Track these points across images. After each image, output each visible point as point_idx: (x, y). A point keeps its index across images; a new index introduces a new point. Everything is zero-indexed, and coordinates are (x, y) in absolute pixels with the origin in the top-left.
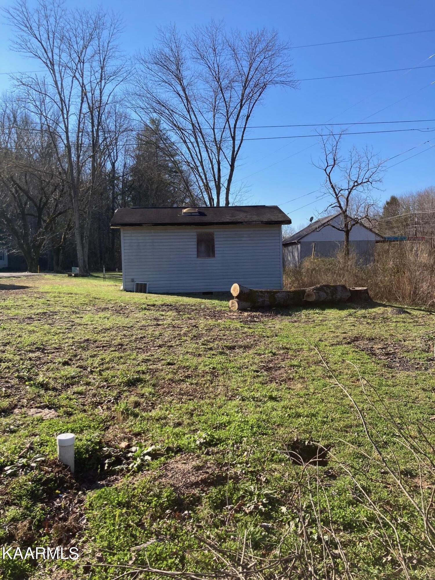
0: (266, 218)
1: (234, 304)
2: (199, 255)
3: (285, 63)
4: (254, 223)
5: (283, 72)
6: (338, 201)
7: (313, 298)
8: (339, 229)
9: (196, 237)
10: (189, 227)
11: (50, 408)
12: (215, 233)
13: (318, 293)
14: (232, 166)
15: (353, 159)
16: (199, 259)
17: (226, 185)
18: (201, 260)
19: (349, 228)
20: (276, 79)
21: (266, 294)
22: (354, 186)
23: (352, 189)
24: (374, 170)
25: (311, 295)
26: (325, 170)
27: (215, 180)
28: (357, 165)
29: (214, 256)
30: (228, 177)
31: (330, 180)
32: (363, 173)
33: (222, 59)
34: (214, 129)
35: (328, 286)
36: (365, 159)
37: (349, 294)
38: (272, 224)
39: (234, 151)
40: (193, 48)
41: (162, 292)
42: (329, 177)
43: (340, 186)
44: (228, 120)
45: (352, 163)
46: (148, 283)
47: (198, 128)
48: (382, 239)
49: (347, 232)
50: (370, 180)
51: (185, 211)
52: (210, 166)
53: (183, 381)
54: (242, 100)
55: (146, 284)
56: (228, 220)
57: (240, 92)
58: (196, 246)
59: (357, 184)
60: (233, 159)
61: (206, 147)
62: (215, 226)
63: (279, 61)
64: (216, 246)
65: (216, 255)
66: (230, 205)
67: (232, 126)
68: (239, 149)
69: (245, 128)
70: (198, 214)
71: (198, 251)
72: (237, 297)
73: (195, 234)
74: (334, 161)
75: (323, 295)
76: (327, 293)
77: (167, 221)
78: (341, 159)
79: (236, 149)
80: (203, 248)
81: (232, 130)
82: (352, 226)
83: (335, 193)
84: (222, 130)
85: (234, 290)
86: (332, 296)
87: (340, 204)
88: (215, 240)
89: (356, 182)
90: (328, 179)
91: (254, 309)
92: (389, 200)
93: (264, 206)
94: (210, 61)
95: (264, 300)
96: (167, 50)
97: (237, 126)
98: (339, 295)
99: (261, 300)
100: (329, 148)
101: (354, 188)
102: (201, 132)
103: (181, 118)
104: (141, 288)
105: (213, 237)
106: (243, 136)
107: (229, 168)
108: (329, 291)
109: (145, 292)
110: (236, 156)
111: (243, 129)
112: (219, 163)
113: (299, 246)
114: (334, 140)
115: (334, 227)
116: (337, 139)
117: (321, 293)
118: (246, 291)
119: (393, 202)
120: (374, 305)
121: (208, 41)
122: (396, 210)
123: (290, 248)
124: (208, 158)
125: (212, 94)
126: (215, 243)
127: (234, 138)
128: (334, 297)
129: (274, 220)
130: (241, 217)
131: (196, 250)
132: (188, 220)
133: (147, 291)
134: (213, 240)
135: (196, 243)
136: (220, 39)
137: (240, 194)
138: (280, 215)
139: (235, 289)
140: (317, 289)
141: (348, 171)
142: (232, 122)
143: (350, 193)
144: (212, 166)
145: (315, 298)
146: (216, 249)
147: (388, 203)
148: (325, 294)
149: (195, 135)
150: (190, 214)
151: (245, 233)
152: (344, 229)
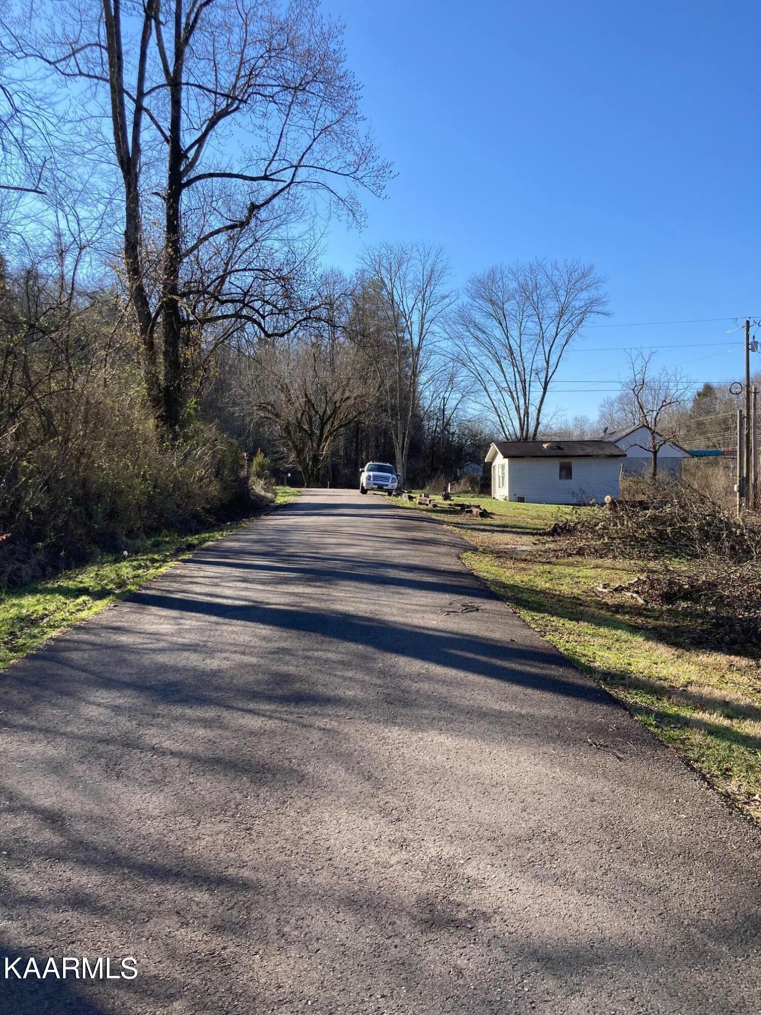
2: (560, 478)
4: (601, 456)
8: (646, 450)
10: (555, 458)
12: (572, 463)
14: (545, 389)
16: (560, 480)
18: (563, 481)
19: (656, 449)
22: (663, 406)
26: (633, 390)
29: (571, 478)
30: (540, 399)
31: (638, 400)
38: (613, 457)
39: (547, 377)
42: (638, 397)
46: (525, 496)
49: (655, 453)
60: (546, 383)
62: (573, 458)
64: (572, 471)
65: (573, 478)
68: (553, 373)
73: (559, 463)
80: (564, 473)
87: (647, 423)
88: (572, 467)
89: (665, 401)
90: (636, 399)
92: (700, 391)
97: (552, 351)
106: (558, 362)
107: (542, 390)
110: (550, 379)
111: (558, 356)
115: (641, 447)
116: (646, 362)
119: (707, 393)
122: (711, 405)
127: (547, 362)
129: (614, 454)
130: (589, 451)
131: (559, 474)
135: (559, 470)
138: (617, 449)
139: (608, 499)
146: (573, 474)
147: (699, 394)
151: (593, 463)
152: (651, 449)
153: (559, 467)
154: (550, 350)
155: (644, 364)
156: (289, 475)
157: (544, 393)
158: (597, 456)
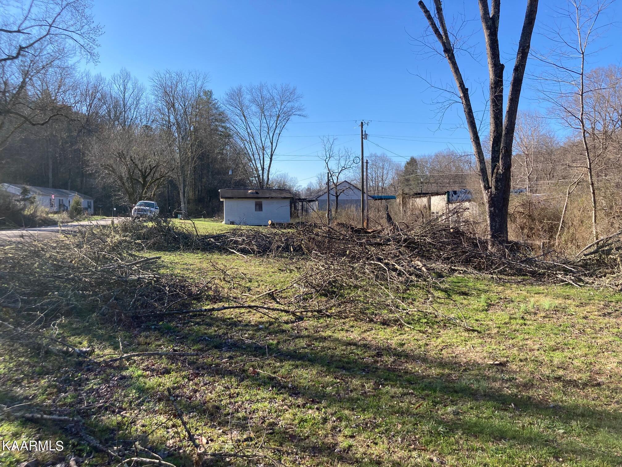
0: (283, 196)
2: (256, 210)
4: (279, 198)
10: (252, 199)
14: (271, 159)
16: (256, 212)
17: (267, 169)
26: (325, 161)
27: (261, 166)
29: (262, 210)
30: (268, 165)
42: (327, 165)
43: (334, 170)
44: (268, 133)
46: (235, 221)
49: (337, 197)
51: (250, 191)
56: (268, 197)
60: (272, 155)
62: (263, 199)
64: (263, 206)
67: (271, 137)
68: (275, 150)
70: (255, 193)
73: (254, 202)
74: (330, 156)
77: (243, 196)
79: (273, 150)
80: (258, 207)
84: (265, 137)
92: (408, 161)
97: (274, 138)
104: (232, 223)
105: (262, 203)
106: (277, 143)
112: (263, 154)
113: (317, 202)
116: (331, 144)
119: (413, 162)
123: (312, 203)
127: (272, 144)
129: (286, 197)
130: (273, 195)
131: (255, 208)
132: (251, 196)
135: (255, 205)
138: (289, 194)
139: (270, 222)
143: (339, 174)
147: (408, 163)
150: (252, 193)
151: (275, 202)
152: (335, 195)
156: (115, 209)
157: (271, 161)
158: (276, 198)
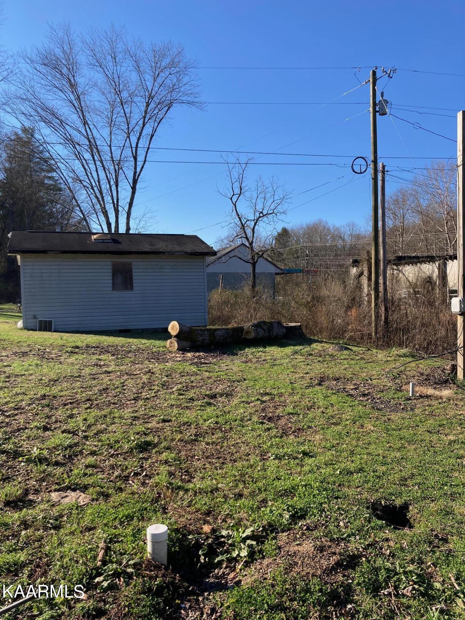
0: (189, 248)
1: (172, 344)
2: (114, 288)
3: (193, 83)
4: (178, 253)
5: (190, 92)
6: (245, 232)
7: (252, 335)
8: (245, 261)
9: (111, 267)
10: (103, 255)
11: (74, 490)
12: (134, 263)
13: (256, 330)
14: (134, 189)
15: (259, 189)
16: (114, 292)
17: (126, 208)
18: (117, 293)
19: (255, 260)
20: (182, 98)
21: (206, 332)
22: (260, 217)
23: (258, 220)
24: (279, 201)
25: (250, 332)
26: (231, 199)
27: (113, 202)
28: (262, 195)
29: (132, 288)
31: (236, 210)
32: (268, 204)
33: (123, 69)
34: (110, 146)
35: (264, 323)
36: (270, 189)
37: (284, 330)
38: (197, 255)
39: (135, 173)
40: (88, 52)
41: (70, 330)
42: (235, 206)
43: (246, 217)
44: (129, 137)
45: (258, 193)
46: (53, 320)
47: (94, 144)
48: (281, 272)
49: (254, 265)
50: (275, 211)
51: (94, 237)
52: (108, 186)
53: (195, 440)
54: (145, 117)
55: (51, 321)
56: (148, 250)
57: (143, 109)
58: (111, 278)
59: (262, 215)
60: (135, 181)
61: (103, 166)
62: (133, 256)
63: (186, 79)
64: (134, 278)
65: (134, 288)
66: (131, 232)
67: (134, 145)
68: (141, 170)
69: (148, 148)
70: (111, 241)
71: (113, 283)
72: (175, 336)
73: (110, 264)
74: (241, 190)
75: (261, 333)
76: (264, 330)
77: (77, 248)
78: (247, 188)
79: (138, 170)
80: (119, 280)
81: (134, 149)
82: (258, 259)
83: (242, 223)
84: (122, 148)
85: (172, 329)
86: (269, 333)
87: (246, 235)
88: (134, 271)
89: (262, 213)
90: (234, 209)
91: (195, 348)
93: (183, 235)
94: (109, 70)
95: (204, 339)
96: (58, 52)
97: (139, 145)
98: (276, 331)
99: (201, 338)
100: (235, 175)
101: (260, 219)
102: (97, 149)
103: (75, 131)
104: (46, 326)
105: (131, 268)
106: (146, 157)
108: (265, 328)
109: (50, 331)
110: (138, 177)
111: (146, 149)
114: (240, 168)
115: (240, 258)
116: (243, 168)
117: (260, 330)
118: (186, 329)
119: (285, 233)
120: (310, 342)
121: (107, 47)
122: (288, 242)
124: (105, 178)
125: (108, 106)
126: (134, 274)
127: (135, 158)
128: (271, 333)
129: (198, 251)
130: (161, 246)
131: (111, 282)
132: (102, 247)
133: (53, 329)
134: (131, 271)
135: (111, 274)
136: (120, 47)
137: (144, 219)
139: (174, 327)
140: (254, 326)
141: (254, 201)
142: (134, 140)
143: (255, 224)
144: (110, 187)
145: (254, 335)
146: (134, 281)
148: (262, 331)
149: (92, 151)
150: (101, 241)
151: (166, 264)
152: (250, 261)
153: (110, 271)
154: (137, 144)
155: (241, 171)
157: (134, 193)
158: (173, 254)
